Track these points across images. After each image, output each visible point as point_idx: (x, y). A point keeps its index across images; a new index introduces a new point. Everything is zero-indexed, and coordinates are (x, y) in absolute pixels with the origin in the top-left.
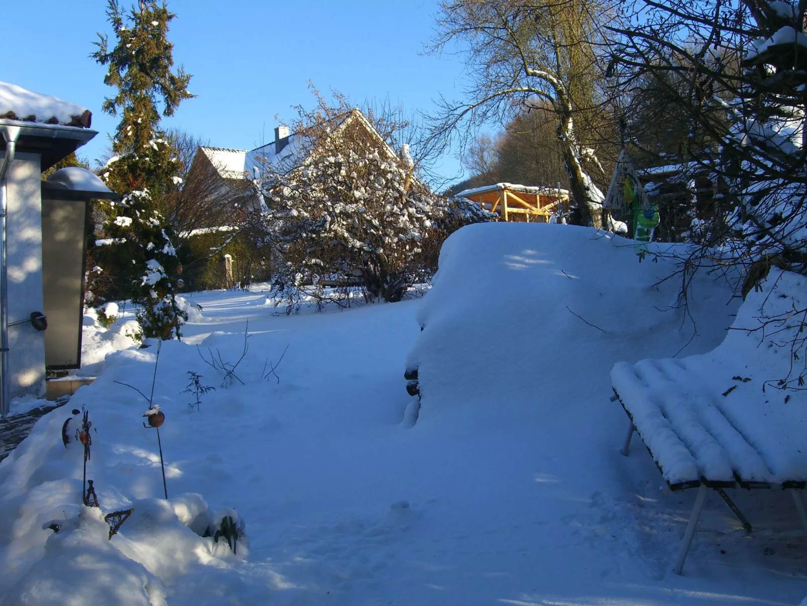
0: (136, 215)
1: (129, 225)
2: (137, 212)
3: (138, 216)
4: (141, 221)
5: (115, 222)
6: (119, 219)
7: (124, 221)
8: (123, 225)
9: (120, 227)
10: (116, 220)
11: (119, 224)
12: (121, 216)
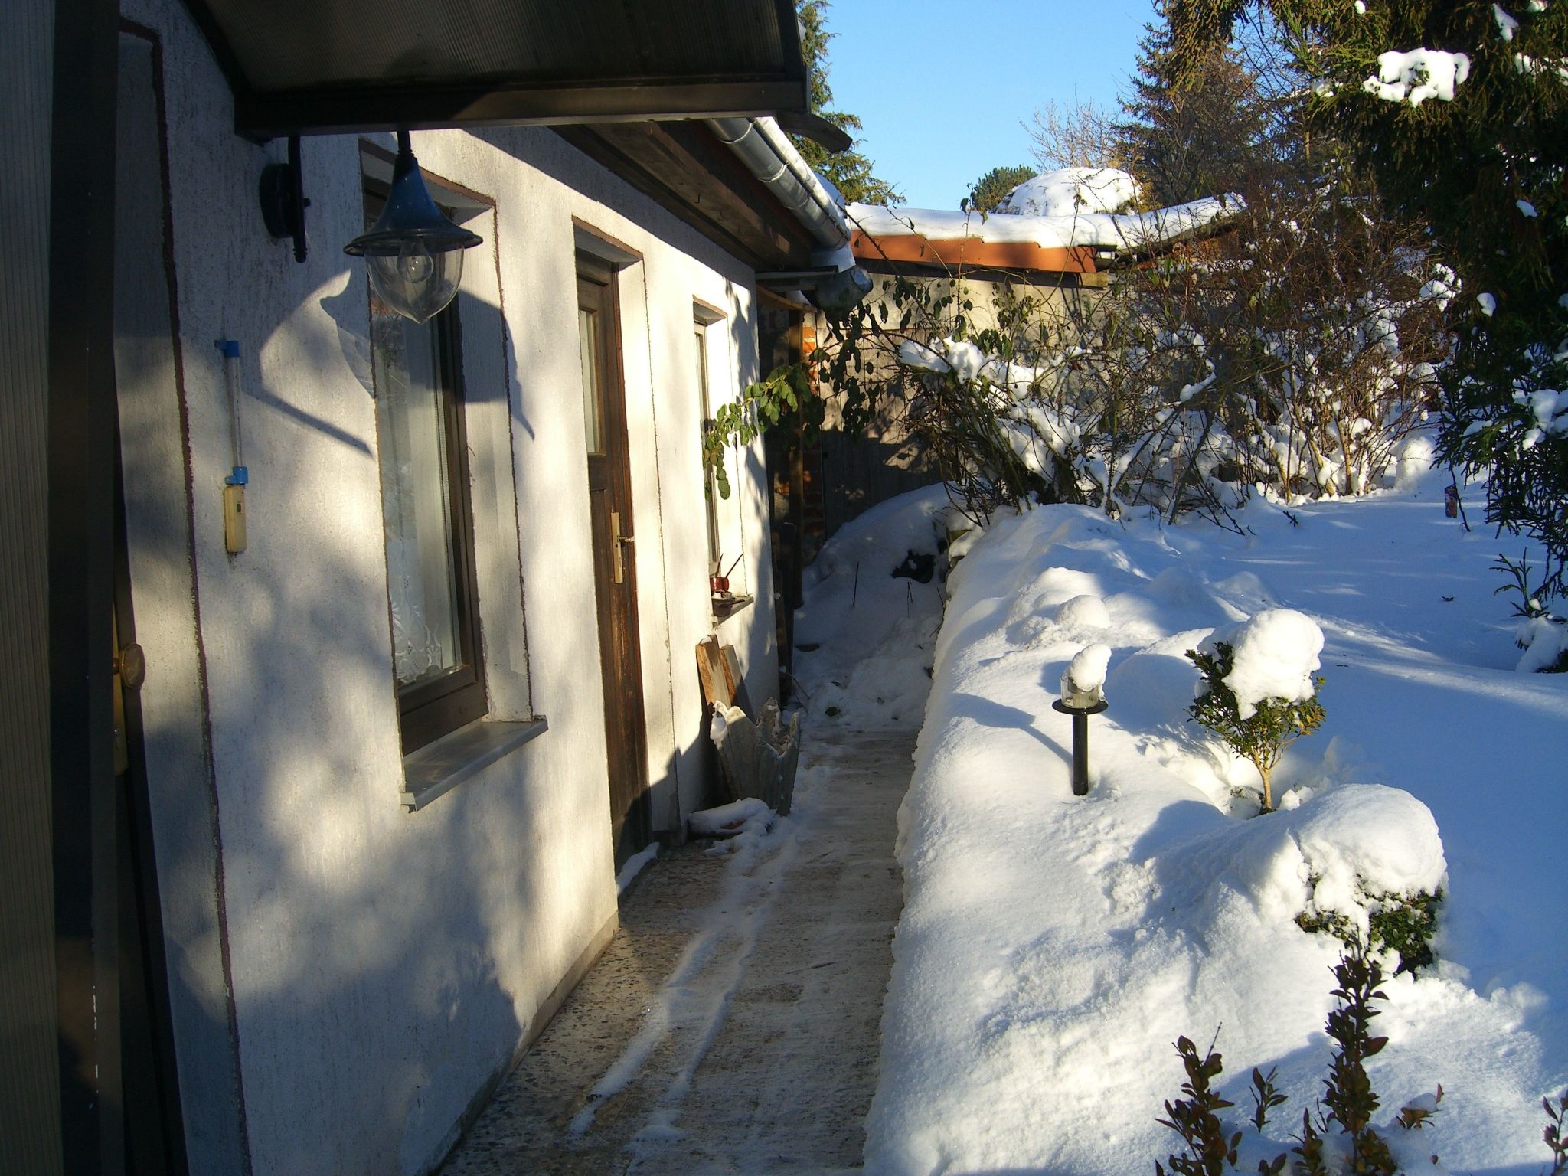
0: (1496, 30)
1: (1448, 94)
2: (1501, 17)
3: (1508, 34)
4: (1524, 61)
5: (1369, 85)
6: (1392, 63)
7: (1419, 76)
8: (1417, 97)
9: (1397, 107)
10: (1376, 70)
11: (1392, 93)
12: (1404, 47)
